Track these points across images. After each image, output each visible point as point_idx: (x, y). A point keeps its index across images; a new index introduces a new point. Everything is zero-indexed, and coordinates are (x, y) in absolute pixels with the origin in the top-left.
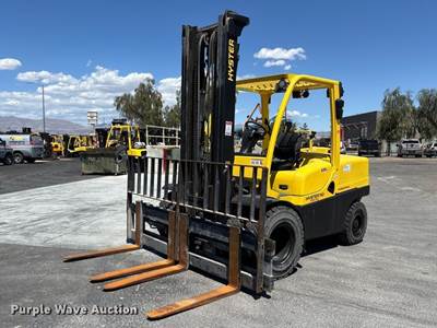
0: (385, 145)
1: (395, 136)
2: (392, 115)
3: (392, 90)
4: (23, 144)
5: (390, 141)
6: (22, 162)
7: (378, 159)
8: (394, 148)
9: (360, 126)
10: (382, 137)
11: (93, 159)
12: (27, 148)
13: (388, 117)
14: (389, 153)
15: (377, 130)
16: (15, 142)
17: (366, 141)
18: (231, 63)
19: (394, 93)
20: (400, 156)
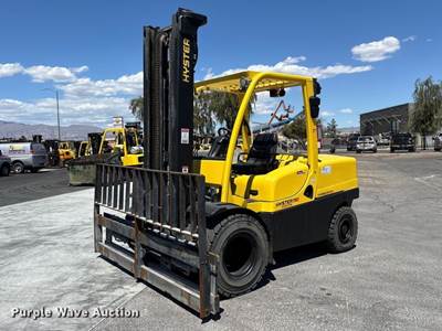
0: (419, 138)
1: (430, 129)
2: (426, 106)
3: (423, 79)
4: (23, 153)
5: (425, 133)
6: (22, 172)
7: (413, 154)
8: (430, 141)
9: (391, 119)
10: (416, 130)
11: (81, 168)
12: (27, 157)
13: (421, 109)
14: (425, 146)
15: (410, 123)
16: (13, 151)
17: (398, 135)
18: (186, 63)
19: (427, 83)
20: (437, 150)
